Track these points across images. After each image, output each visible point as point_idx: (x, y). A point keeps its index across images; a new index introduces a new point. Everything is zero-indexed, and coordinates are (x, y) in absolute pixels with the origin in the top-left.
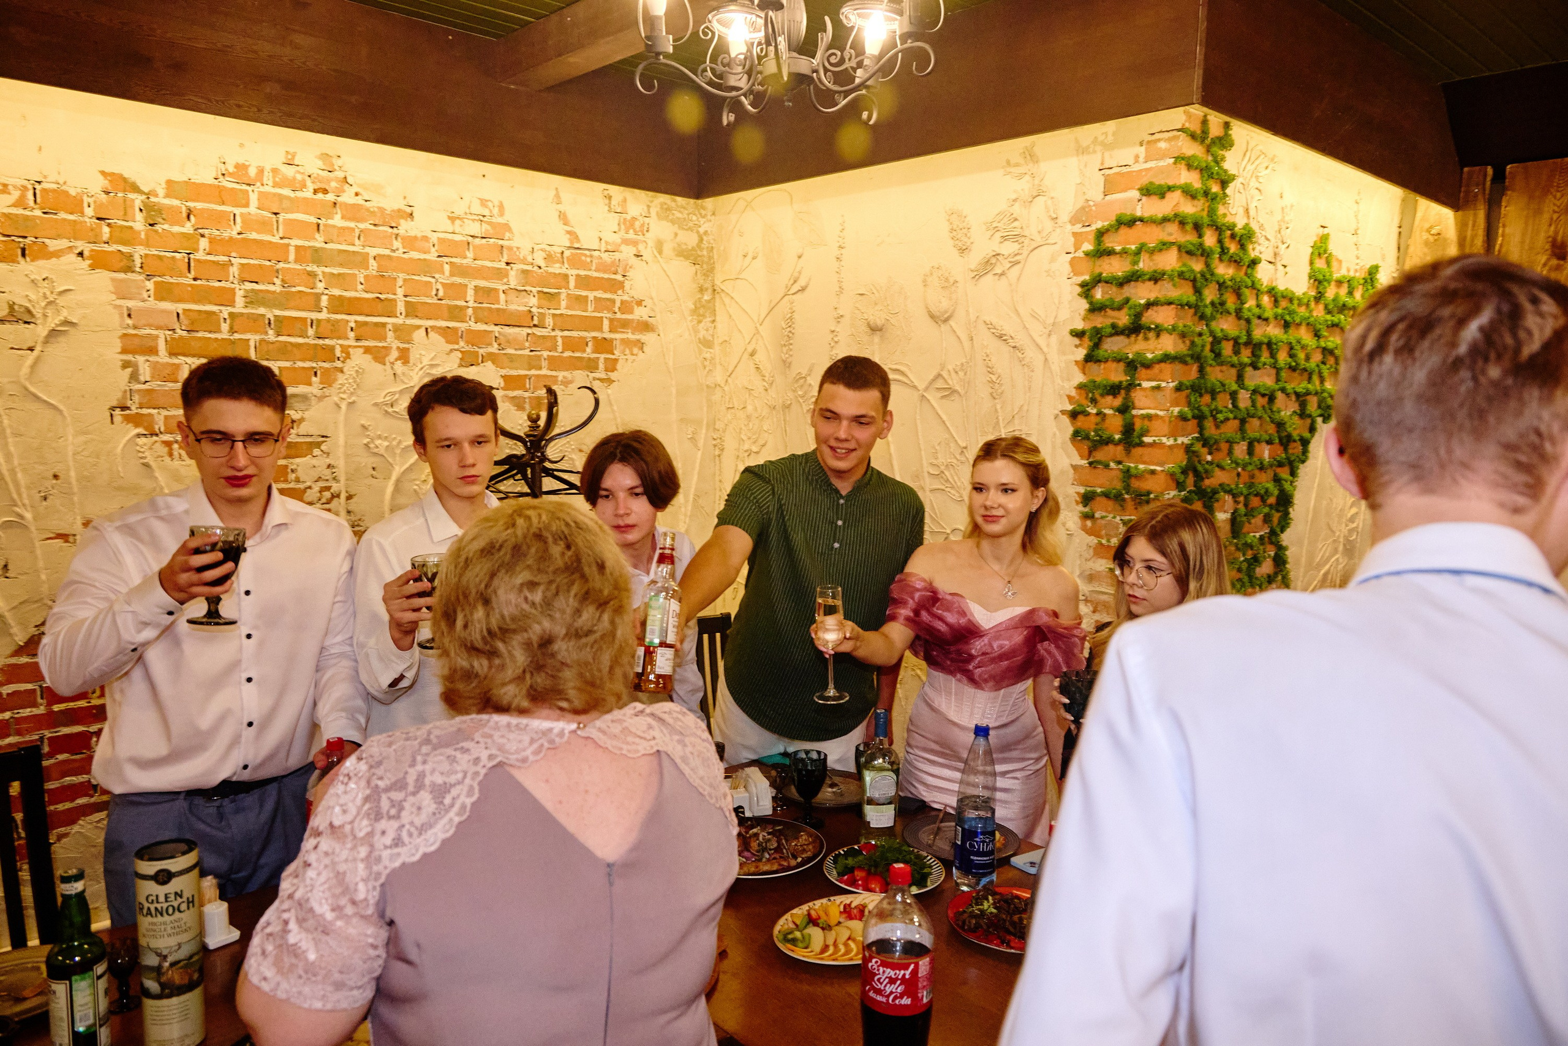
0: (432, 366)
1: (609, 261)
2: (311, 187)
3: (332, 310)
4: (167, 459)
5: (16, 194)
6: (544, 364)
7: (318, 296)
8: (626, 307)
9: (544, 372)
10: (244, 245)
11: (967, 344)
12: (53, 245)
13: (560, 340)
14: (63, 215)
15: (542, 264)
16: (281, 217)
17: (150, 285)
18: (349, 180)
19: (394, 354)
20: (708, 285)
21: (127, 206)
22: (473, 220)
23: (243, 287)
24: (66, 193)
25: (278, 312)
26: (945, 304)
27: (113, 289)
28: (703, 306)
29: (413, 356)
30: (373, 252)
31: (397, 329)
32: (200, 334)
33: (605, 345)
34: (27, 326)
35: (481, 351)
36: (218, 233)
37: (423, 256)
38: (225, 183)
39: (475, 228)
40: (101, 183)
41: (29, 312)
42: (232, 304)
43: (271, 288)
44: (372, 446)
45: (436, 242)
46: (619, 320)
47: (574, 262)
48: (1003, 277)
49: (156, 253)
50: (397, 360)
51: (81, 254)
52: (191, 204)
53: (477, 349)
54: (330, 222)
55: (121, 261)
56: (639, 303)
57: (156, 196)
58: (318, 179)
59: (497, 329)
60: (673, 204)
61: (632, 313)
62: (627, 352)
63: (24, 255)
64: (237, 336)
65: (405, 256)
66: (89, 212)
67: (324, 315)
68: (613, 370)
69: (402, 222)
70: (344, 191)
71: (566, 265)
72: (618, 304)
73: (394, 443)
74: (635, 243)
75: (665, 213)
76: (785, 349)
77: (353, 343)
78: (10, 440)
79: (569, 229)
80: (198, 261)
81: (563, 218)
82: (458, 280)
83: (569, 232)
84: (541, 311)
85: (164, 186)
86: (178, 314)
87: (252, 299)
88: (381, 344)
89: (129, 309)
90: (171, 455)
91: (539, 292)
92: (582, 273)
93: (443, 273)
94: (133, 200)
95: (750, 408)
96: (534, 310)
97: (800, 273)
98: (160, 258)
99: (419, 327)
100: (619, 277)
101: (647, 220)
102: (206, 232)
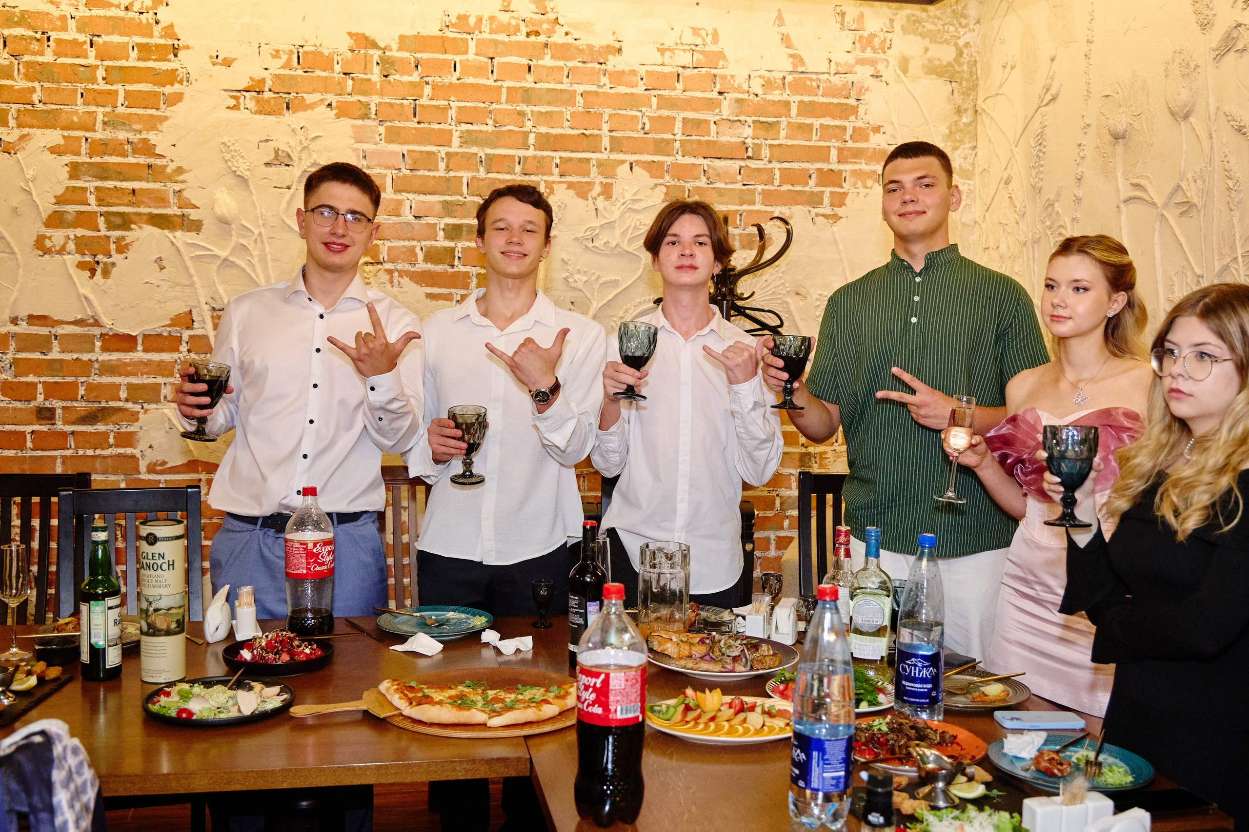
0: (634, 201)
1: (839, 84)
2: (524, 30)
3: (539, 147)
4: (389, 286)
5: (285, 58)
6: (758, 198)
7: (526, 135)
8: (859, 134)
9: (758, 207)
10: (462, 90)
11: (1206, 143)
12: (310, 98)
13: (777, 173)
14: (318, 73)
15: (759, 91)
16: (495, 61)
17: (382, 129)
18: (560, 21)
19: (597, 189)
20: (968, 105)
21: (367, 59)
22: (684, 51)
23: (459, 128)
24: (321, 53)
25: (489, 151)
26: (1184, 96)
27: (352, 135)
28: (961, 131)
29: (616, 191)
30: (580, 88)
31: (600, 164)
32: (421, 173)
33: (831, 178)
34: (287, 168)
35: (688, 186)
36: (440, 80)
37: (629, 90)
38: (450, 34)
39: (685, 59)
40: (348, 42)
41: (289, 156)
42: (449, 144)
43: (484, 128)
44: (570, 280)
45: (644, 75)
46: (849, 149)
47: (798, 87)
48: (1245, 53)
49: (388, 101)
50: (599, 195)
51: (330, 105)
52: (418, 55)
53: (683, 183)
54: (541, 62)
55: (360, 109)
56: (877, 129)
57: (391, 50)
58: (532, 22)
59: (706, 162)
60: (924, 15)
61: (867, 141)
62: (859, 184)
63: (288, 108)
64: (452, 174)
65: (612, 91)
66: (338, 68)
67: (531, 152)
68: (841, 204)
69: (610, 57)
70: (555, 32)
71: (788, 92)
72: (849, 132)
73: (593, 278)
74: (873, 63)
75: (913, 27)
76: (1034, 172)
77: (556, 178)
78: (270, 264)
79: (792, 52)
80: (423, 106)
81: (786, 40)
82: (665, 113)
83: (791, 56)
84: (756, 141)
85: (397, 41)
86: (403, 155)
87: (467, 139)
88: (584, 180)
89: (364, 151)
90: (391, 282)
91: (754, 122)
92: (806, 99)
93: (651, 107)
94: (372, 56)
95: (1003, 246)
96: (749, 141)
97: (1052, 79)
98: (391, 105)
99: (623, 162)
100: (852, 102)
101: (889, 36)
102: (430, 79)
